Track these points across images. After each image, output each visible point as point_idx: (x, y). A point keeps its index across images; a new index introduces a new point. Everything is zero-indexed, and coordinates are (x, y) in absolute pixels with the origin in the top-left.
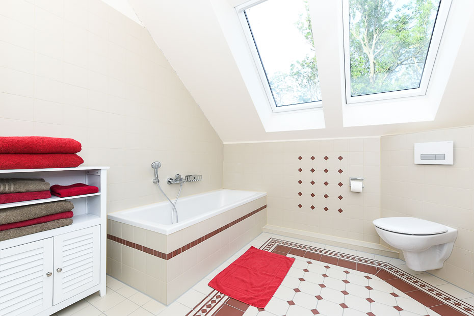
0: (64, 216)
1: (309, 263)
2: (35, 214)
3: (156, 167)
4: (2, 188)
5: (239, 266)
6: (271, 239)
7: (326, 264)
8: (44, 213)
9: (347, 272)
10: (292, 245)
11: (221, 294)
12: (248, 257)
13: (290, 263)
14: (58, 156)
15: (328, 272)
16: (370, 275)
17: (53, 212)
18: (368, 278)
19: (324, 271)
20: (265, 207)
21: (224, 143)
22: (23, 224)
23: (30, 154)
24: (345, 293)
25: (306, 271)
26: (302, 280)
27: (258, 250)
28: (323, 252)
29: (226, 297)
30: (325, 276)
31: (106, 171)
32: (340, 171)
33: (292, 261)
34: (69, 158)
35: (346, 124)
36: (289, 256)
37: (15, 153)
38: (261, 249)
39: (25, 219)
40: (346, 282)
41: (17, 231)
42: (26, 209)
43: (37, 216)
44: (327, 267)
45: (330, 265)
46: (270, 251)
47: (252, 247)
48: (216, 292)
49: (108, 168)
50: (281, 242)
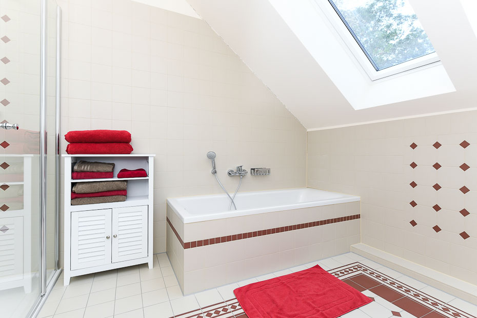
0: (119, 194)
2: (99, 189)
3: (212, 157)
4: (83, 168)
5: (283, 283)
6: (358, 264)
8: (105, 189)
10: (385, 280)
11: (239, 305)
12: (302, 276)
13: (359, 303)
14: (113, 145)
17: (110, 189)
20: (358, 217)
21: (309, 130)
22: (92, 195)
23: (95, 143)
27: (324, 273)
28: (441, 307)
29: (242, 311)
31: (153, 158)
33: (367, 301)
34: (122, 146)
36: (367, 293)
37: (86, 143)
38: (330, 272)
39: (93, 191)
41: (89, 199)
42: (94, 184)
43: (100, 190)
46: (340, 278)
47: (317, 266)
48: (236, 301)
49: (155, 155)
50: (368, 272)
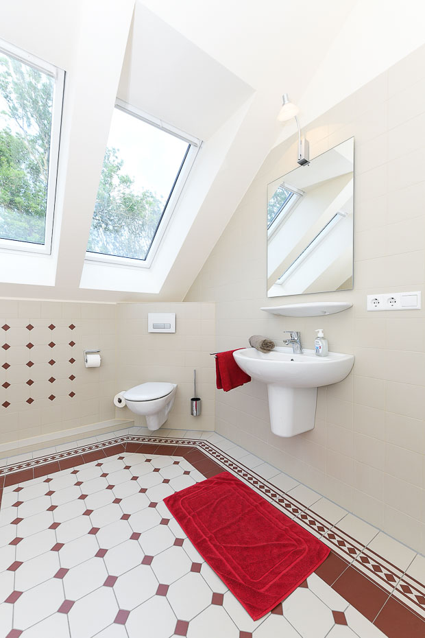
1: (48, 480)
7: (72, 470)
9: (99, 465)
15: (79, 477)
16: (121, 455)
18: (121, 458)
19: (75, 479)
24: (110, 487)
25: (50, 493)
26: (52, 508)
28: (57, 457)
30: (79, 484)
32: (72, 344)
35: (83, 285)
40: (104, 475)
44: (75, 472)
45: (76, 468)
